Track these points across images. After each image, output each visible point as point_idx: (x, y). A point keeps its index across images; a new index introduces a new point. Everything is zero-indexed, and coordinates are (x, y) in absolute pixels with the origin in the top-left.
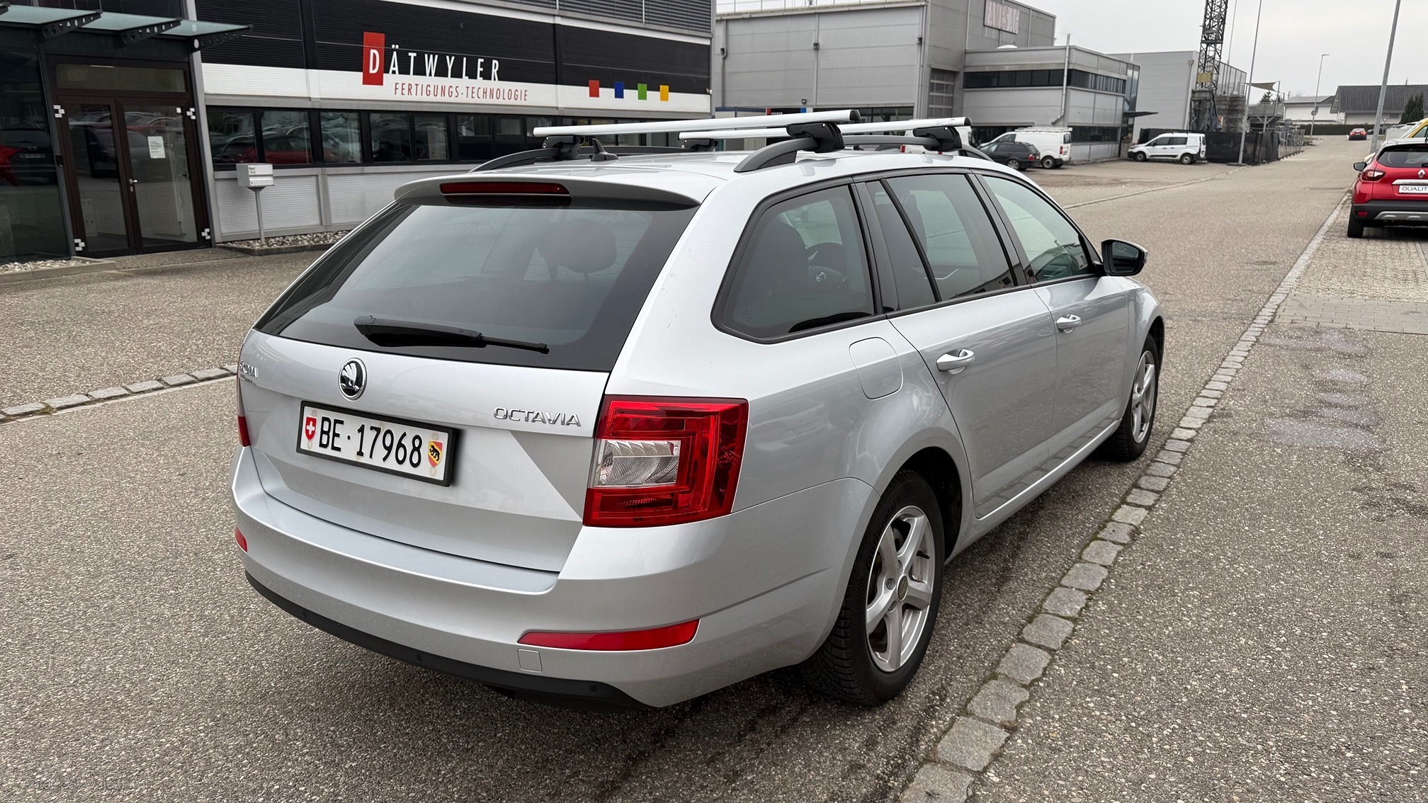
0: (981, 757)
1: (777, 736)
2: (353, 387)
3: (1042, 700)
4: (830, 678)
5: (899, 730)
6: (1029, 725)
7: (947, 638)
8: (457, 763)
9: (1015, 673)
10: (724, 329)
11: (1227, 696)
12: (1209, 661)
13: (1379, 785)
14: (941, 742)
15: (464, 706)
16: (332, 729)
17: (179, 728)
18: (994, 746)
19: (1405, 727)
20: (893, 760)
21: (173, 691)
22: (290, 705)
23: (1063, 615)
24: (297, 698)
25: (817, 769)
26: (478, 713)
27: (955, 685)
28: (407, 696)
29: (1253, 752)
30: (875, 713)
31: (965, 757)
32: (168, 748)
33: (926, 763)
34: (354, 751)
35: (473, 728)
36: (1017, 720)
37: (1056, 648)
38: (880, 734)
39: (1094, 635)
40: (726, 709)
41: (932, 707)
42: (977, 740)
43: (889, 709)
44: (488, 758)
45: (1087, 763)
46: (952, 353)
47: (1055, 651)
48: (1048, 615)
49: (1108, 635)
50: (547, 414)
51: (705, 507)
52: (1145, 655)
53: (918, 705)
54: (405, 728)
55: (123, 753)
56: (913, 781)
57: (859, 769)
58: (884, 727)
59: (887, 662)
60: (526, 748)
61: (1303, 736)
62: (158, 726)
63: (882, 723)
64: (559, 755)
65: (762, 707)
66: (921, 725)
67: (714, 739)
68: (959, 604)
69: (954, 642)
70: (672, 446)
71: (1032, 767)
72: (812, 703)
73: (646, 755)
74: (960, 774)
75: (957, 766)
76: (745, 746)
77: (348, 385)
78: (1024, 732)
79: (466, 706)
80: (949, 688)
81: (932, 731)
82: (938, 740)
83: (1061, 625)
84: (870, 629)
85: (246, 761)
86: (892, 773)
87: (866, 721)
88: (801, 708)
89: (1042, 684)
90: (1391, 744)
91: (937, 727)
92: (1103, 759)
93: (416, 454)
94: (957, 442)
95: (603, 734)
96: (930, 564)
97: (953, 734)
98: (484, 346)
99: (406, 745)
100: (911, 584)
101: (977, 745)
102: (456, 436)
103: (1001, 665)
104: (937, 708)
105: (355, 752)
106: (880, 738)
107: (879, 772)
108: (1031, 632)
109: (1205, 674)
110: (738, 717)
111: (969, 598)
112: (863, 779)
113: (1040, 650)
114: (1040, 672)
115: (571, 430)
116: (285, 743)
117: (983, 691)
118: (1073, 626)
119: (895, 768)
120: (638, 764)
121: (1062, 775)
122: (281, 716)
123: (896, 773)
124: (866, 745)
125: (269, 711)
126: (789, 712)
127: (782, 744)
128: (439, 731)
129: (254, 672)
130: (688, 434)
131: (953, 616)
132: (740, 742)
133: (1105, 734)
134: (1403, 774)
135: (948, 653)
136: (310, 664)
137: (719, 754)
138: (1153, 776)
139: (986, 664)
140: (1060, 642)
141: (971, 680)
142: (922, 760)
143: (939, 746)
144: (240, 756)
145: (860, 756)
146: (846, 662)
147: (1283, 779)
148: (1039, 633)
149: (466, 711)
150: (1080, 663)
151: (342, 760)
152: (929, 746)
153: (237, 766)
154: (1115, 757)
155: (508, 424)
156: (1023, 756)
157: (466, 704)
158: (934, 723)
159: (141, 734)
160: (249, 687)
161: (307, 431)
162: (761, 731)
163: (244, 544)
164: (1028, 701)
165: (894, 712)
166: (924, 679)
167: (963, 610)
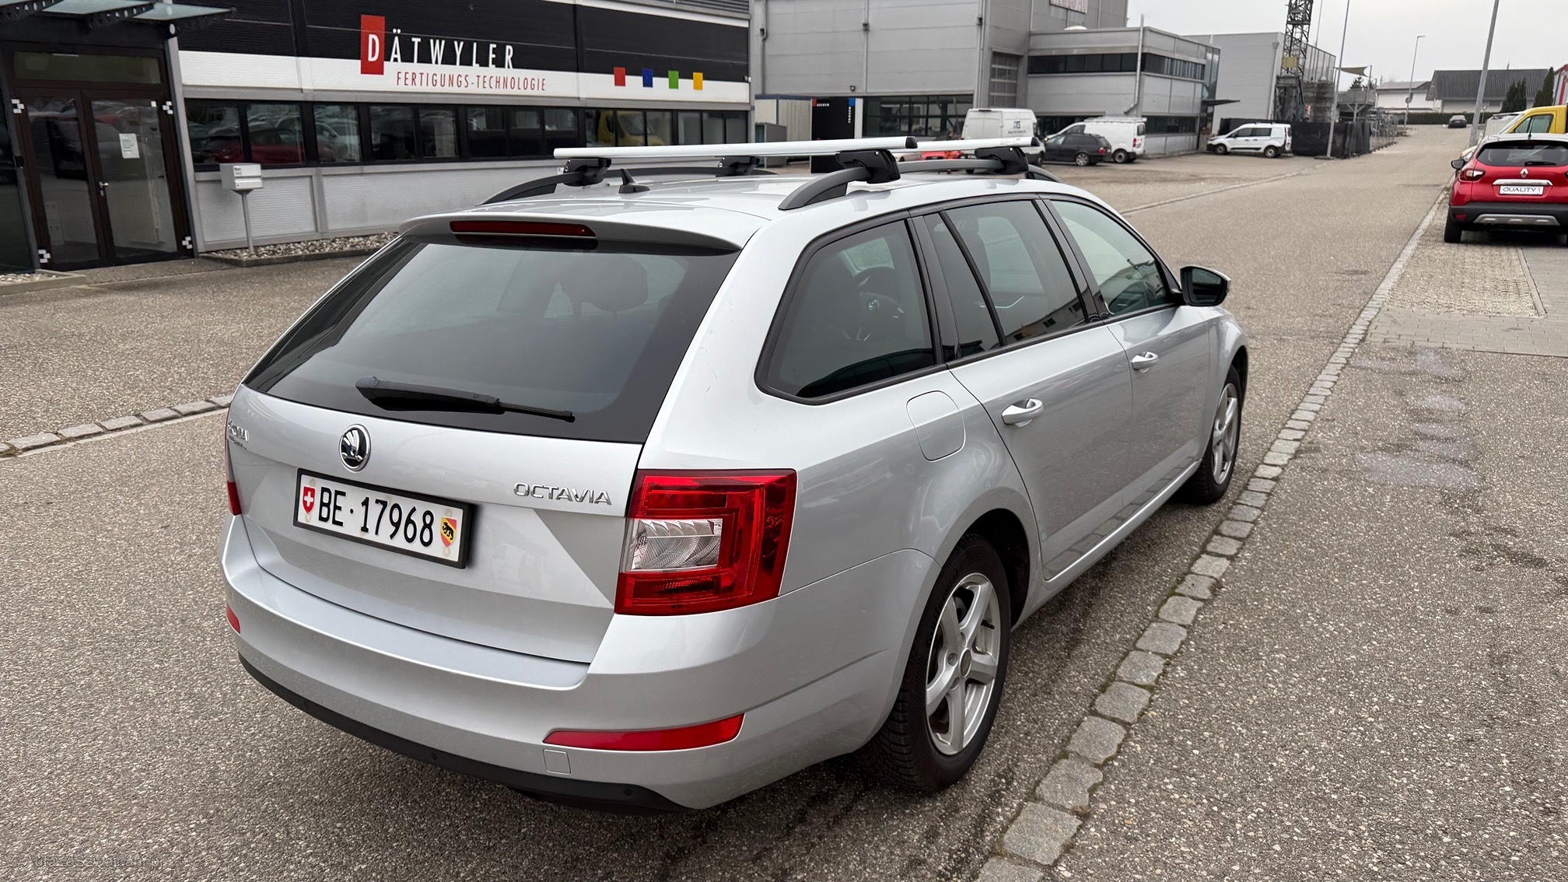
0: (1051, 849)
1: (829, 828)
2: (356, 455)
3: (1117, 782)
4: (887, 765)
5: (962, 819)
6: (1103, 811)
7: (1013, 712)
8: (478, 864)
9: (1086, 750)
10: (769, 390)
11: (1316, 774)
12: (1296, 734)
13: (1478, 874)
14: (1008, 832)
15: (484, 796)
16: (338, 825)
17: (168, 826)
18: (1066, 836)
19: (1505, 808)
20: (956, 854)
21: (160, 783)
22: (291, 798)
23: (1138, 683)
24: (299, 790)
25: (874, 866)
26: (500, 805)
27: (1022, 766)
28: (421, 786)
29: (1343, 838)
30: (936, 799)
31: (1034, 849)
32: (156, 850)
33: (992, 857)
34: (364, 850)
35: (495, 823)
36: (1089, 806)
37: (1131, 721)
38: (942, 824)
39: (1172, 705)
40: (773, 797)
41: (998, 791)
42: (1047, 829)
43: (951, 794)
44: (512, 858)
45: (1166, 853)
46: (1019, 404)
47: (1130, 724)
48: (1122, 684)
49: (1188, 706)
50: (574, 490)
51: (749, 591)
52: (1228, 727)
53: (983, 790)
54: (419, 824)
55: (106, 856)
56: (978, 877)
57: (919, 864)
58: (946, 816)
59: (949, 744)
60: (554, 845)
61: (1398, 819)
62: (145, 824)
63: (943, 811)
64: (591, 853)
65: (812, 794)
66: (986, 813)
67: (760, 833)
68: (1026, 672)
69: (1021, 715)
70: (712, 524)
71: (1107, 859)
72: (867, 789)
73: (686, 852)
74: (1028, 869)
75: (1025, 859)
76: (794, 840)
77: (349, 454)
78: (1098, 819)
79: (487, 797)
80: (1016, 769)
81: (998, 819)
82: (1005, 829)
83: (1137, 694)
84: (930, 711)
85: (242, 864)
86: (955, 870)
87: (926, 809)
88: (855, 795)
89: (1116, 764)
90: (1491, 826)
91: (1004, 815)
92: (1182, 848)
93: (427, 532)
94: (1025, 501)
95: (638, 828)
96: (995, 635)
97: (1021, 822)
98: (502, 413)
99: (421, 843)
100: (976, 657)
101: (1046, 834)
102: (472, 512)
103: (1072, 742)
104: (1003, 792)
105: (365, 852)
106: (941, 829)
107: (940, 868)
108: (1104, 703)
109: (1292, 749)
110: (787, 807)
111: (1037, 664)
112: (924, 876)
113: (1114, 724)
114: (1115, 750)
115: (600, 509)
116: (286, 843)
117: (1052, 772)
118: (1149, 695)
119: (958, 862)
120: (677, 863)
121: (1139, 867)
122: (282, 811)
123: (960, 869)
124: (927, 838)
125: (268, 805)
126: (843, 799)
127: (835, 837)
128: (457, 827)
129: (250, 760)
130: (730, 511)
131: (1020, 685)
132: (789, 836)
133: (1184, 820)
134: (1504, 860)
135: (1014, 729)
136: (313, 750)
137: (766, 849)
138: (1236, 868)
139: (1056, 741)
140: (1135, 714)
141: (1039, 760)
142: (987, 854)
143: (1006, 837)
144: (236, 859)
145: (920, 850)
146: (904, 748)
147: (1376, 869)
148: (1113, 705)
149: (487, 802)
150: (1157, 738)
151: (350, 861)
152: (995, 837)
153: (233, 870)
154: (1196, 846)
155: (530, 501)
156: (1096, 847)
157: (486, 795)
158: (1000, 810)
159: (125, 834)
160: (245, 778)
161: (305, 503)
162: (811, 823)
163: (236, 624)
164: (1102, 784)
165: (957, 798)
166: (989, 760)
167: (1031, 679)
